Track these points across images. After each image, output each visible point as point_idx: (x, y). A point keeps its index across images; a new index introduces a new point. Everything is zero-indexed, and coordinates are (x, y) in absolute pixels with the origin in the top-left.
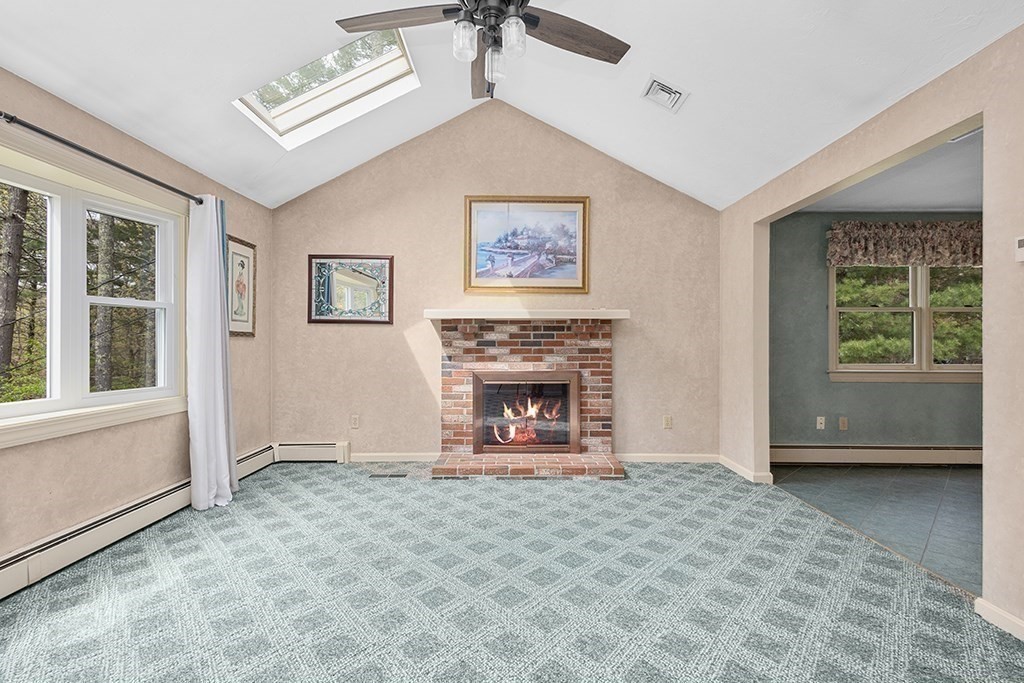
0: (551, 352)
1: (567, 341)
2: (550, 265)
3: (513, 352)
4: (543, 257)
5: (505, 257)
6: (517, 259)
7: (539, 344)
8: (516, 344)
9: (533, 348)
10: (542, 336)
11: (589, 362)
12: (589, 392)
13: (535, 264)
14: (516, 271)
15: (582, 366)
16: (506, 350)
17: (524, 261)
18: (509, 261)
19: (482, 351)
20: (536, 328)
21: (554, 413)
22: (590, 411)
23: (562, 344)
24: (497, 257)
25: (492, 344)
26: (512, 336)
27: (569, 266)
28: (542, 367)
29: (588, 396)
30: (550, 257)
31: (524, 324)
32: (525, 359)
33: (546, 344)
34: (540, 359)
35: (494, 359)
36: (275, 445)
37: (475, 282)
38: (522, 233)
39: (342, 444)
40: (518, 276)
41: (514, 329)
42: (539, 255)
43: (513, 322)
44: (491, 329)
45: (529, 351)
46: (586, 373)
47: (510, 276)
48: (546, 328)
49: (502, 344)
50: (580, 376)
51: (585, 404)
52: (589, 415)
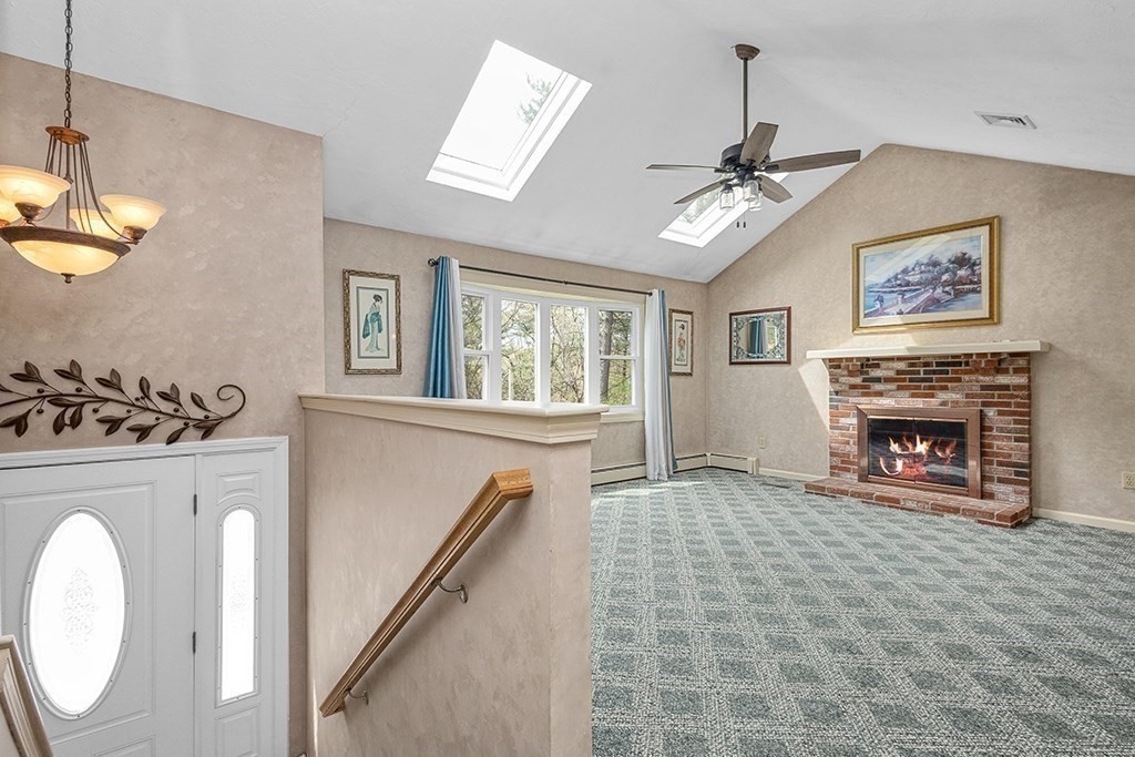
0: (945, 388)
1: (966, 377)
2: (948, 298)
3: (900, 388)
4: (939, 290)
5: (895, 295)
6: (908, 295)
7: (931, 380)
8: (904, 380)
9: (923, 384)
10: (934, 372)
11: (995, 400)
12: (995, 433)
13: (929, 299)
14: (906, 307)
15: (985, 404)
16: (893, 386)
17: (916, 296)
18: (900, 299)
19: (868, 387)
20: (927, 364)
21: (948, 451)
22: (997, 455)
23: (959, 380)
24: (886, 297)
25: (878, 380)
26: (898, 372)
27: (970, 295)
28: (934, 403)
29: (994, 438)
30: (947, 289)
31: (912, 360)
32: (913, 396)
33: (938, 380)
34: (933, 396)
35: (880, 394)
36: (708, 454)
37: (864, 322)
38: (913, 269)
39: (752, 459)
40: (909, 313)
41: (902, 366)
42: (934, 289)
43: (900, 359)
44: (877, 366)
45: (919, 388)
46: (991, 412)
47: (901, 313)
48: (938, 364)
49: (888, 380)
50: (982, 415)
51: (991, 446)
52: (995, 459)
